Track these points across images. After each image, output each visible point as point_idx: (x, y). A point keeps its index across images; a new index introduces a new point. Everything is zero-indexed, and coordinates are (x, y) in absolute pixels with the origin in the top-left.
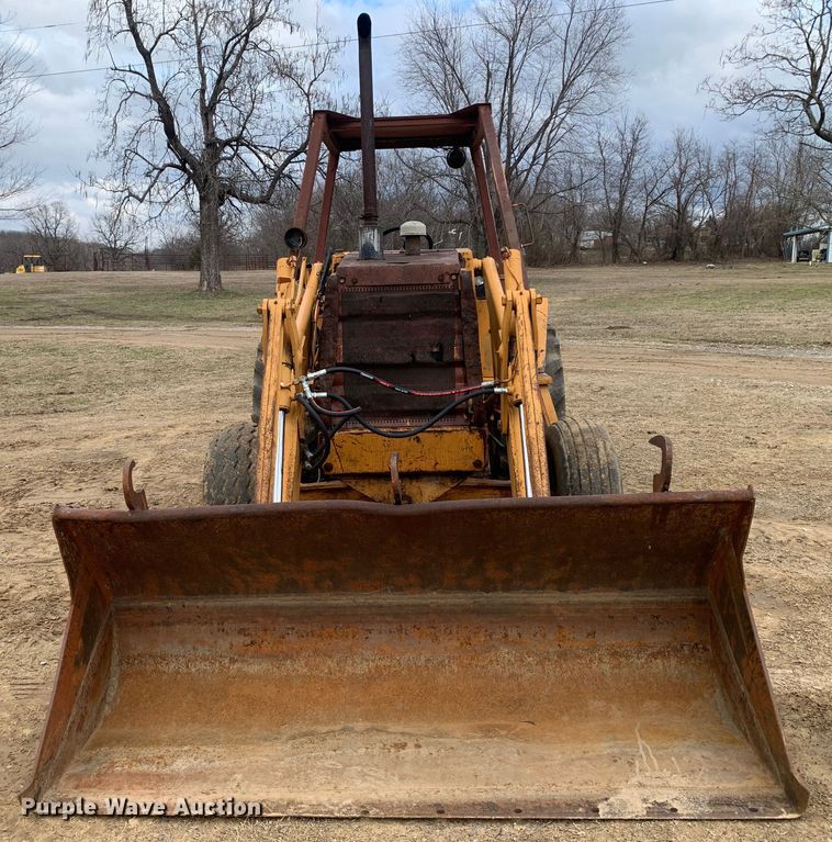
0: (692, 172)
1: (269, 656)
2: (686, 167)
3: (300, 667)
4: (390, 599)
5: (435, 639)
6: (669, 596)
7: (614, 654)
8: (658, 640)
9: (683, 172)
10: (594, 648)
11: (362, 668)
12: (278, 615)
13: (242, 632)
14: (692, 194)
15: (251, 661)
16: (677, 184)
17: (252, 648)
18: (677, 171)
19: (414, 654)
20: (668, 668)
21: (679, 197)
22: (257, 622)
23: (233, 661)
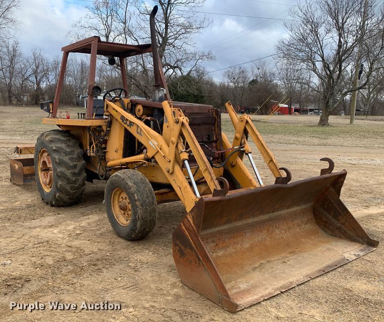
0: (41, 67)
1: (222, 248)
2: (38, 65)
3: (231, 250)
4: (250, 220)
5: (261, 231)
6: (303, 207)
7: (298, 226)
8: (305, 220)
9: (37, 67)
10: (294, 225)
11: (247, 245)
12: (222, 233)
13: (213, 242)
14: (42, 77)
15: (218, 251)
16: (35, 72)
17: (217, 247)
18: (35, 67)
19: (258, 237)
20: (309, 227)
21: (36, 78)
22: (217, 237)
23: (213, 253)
